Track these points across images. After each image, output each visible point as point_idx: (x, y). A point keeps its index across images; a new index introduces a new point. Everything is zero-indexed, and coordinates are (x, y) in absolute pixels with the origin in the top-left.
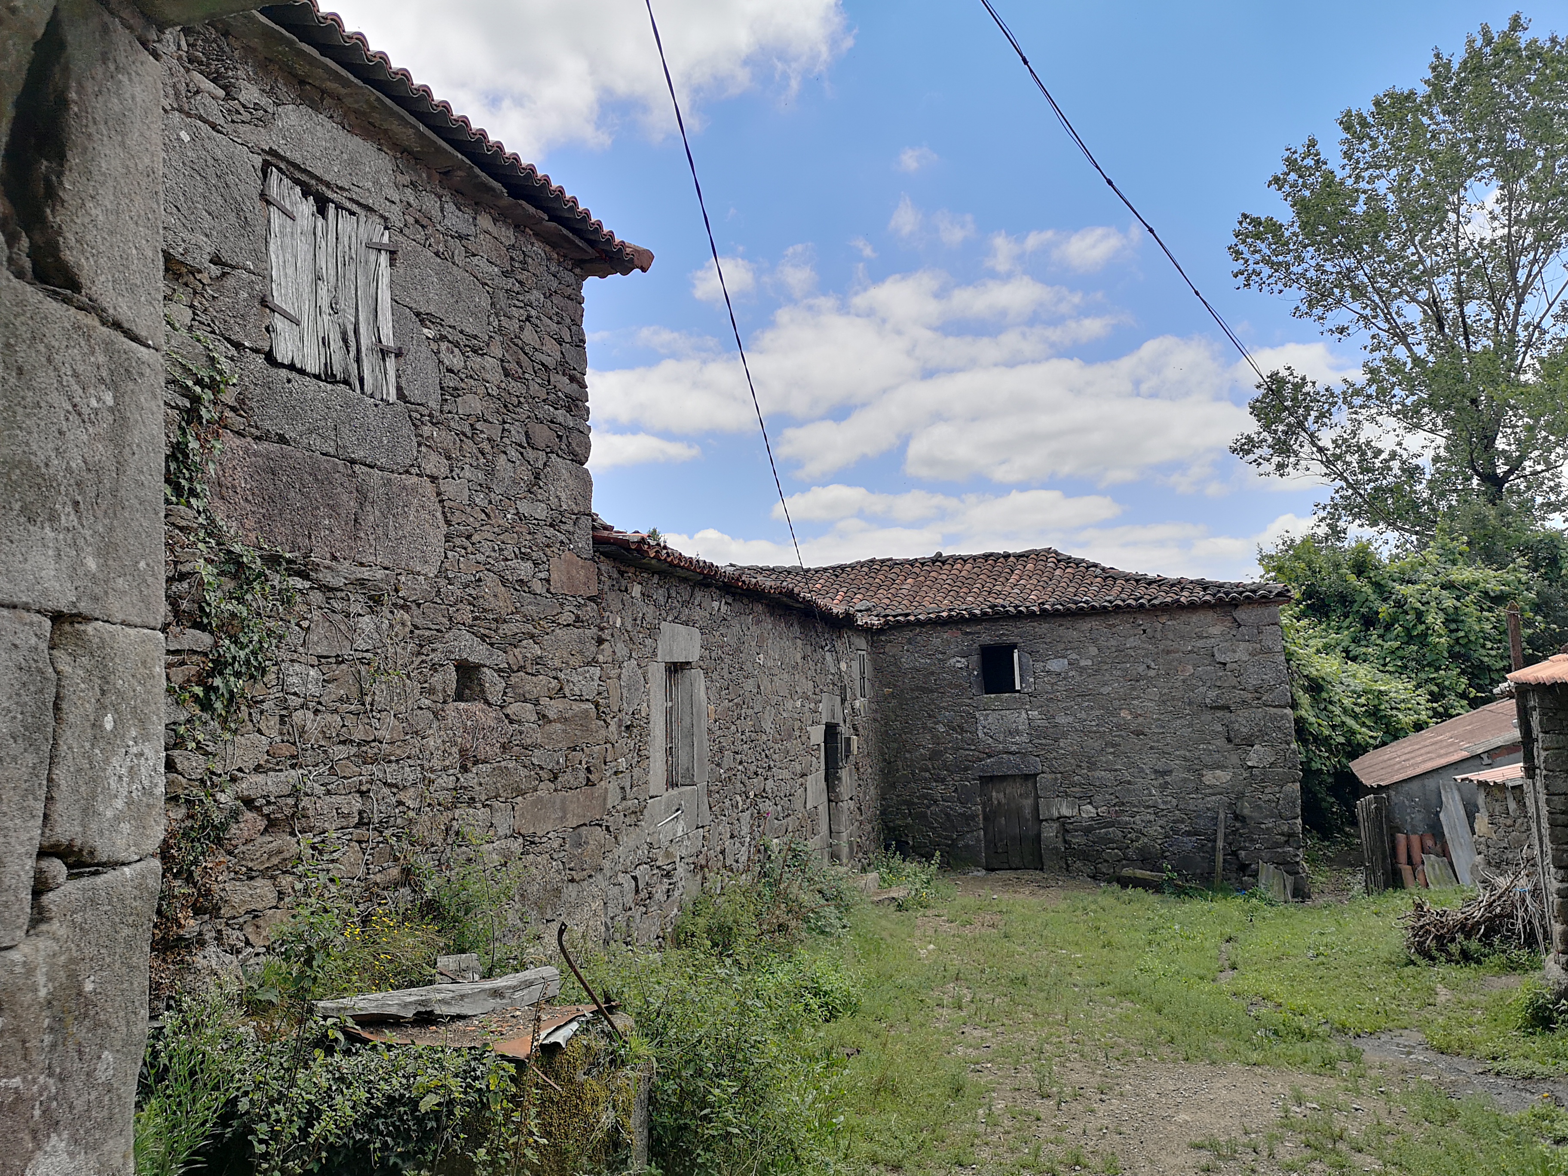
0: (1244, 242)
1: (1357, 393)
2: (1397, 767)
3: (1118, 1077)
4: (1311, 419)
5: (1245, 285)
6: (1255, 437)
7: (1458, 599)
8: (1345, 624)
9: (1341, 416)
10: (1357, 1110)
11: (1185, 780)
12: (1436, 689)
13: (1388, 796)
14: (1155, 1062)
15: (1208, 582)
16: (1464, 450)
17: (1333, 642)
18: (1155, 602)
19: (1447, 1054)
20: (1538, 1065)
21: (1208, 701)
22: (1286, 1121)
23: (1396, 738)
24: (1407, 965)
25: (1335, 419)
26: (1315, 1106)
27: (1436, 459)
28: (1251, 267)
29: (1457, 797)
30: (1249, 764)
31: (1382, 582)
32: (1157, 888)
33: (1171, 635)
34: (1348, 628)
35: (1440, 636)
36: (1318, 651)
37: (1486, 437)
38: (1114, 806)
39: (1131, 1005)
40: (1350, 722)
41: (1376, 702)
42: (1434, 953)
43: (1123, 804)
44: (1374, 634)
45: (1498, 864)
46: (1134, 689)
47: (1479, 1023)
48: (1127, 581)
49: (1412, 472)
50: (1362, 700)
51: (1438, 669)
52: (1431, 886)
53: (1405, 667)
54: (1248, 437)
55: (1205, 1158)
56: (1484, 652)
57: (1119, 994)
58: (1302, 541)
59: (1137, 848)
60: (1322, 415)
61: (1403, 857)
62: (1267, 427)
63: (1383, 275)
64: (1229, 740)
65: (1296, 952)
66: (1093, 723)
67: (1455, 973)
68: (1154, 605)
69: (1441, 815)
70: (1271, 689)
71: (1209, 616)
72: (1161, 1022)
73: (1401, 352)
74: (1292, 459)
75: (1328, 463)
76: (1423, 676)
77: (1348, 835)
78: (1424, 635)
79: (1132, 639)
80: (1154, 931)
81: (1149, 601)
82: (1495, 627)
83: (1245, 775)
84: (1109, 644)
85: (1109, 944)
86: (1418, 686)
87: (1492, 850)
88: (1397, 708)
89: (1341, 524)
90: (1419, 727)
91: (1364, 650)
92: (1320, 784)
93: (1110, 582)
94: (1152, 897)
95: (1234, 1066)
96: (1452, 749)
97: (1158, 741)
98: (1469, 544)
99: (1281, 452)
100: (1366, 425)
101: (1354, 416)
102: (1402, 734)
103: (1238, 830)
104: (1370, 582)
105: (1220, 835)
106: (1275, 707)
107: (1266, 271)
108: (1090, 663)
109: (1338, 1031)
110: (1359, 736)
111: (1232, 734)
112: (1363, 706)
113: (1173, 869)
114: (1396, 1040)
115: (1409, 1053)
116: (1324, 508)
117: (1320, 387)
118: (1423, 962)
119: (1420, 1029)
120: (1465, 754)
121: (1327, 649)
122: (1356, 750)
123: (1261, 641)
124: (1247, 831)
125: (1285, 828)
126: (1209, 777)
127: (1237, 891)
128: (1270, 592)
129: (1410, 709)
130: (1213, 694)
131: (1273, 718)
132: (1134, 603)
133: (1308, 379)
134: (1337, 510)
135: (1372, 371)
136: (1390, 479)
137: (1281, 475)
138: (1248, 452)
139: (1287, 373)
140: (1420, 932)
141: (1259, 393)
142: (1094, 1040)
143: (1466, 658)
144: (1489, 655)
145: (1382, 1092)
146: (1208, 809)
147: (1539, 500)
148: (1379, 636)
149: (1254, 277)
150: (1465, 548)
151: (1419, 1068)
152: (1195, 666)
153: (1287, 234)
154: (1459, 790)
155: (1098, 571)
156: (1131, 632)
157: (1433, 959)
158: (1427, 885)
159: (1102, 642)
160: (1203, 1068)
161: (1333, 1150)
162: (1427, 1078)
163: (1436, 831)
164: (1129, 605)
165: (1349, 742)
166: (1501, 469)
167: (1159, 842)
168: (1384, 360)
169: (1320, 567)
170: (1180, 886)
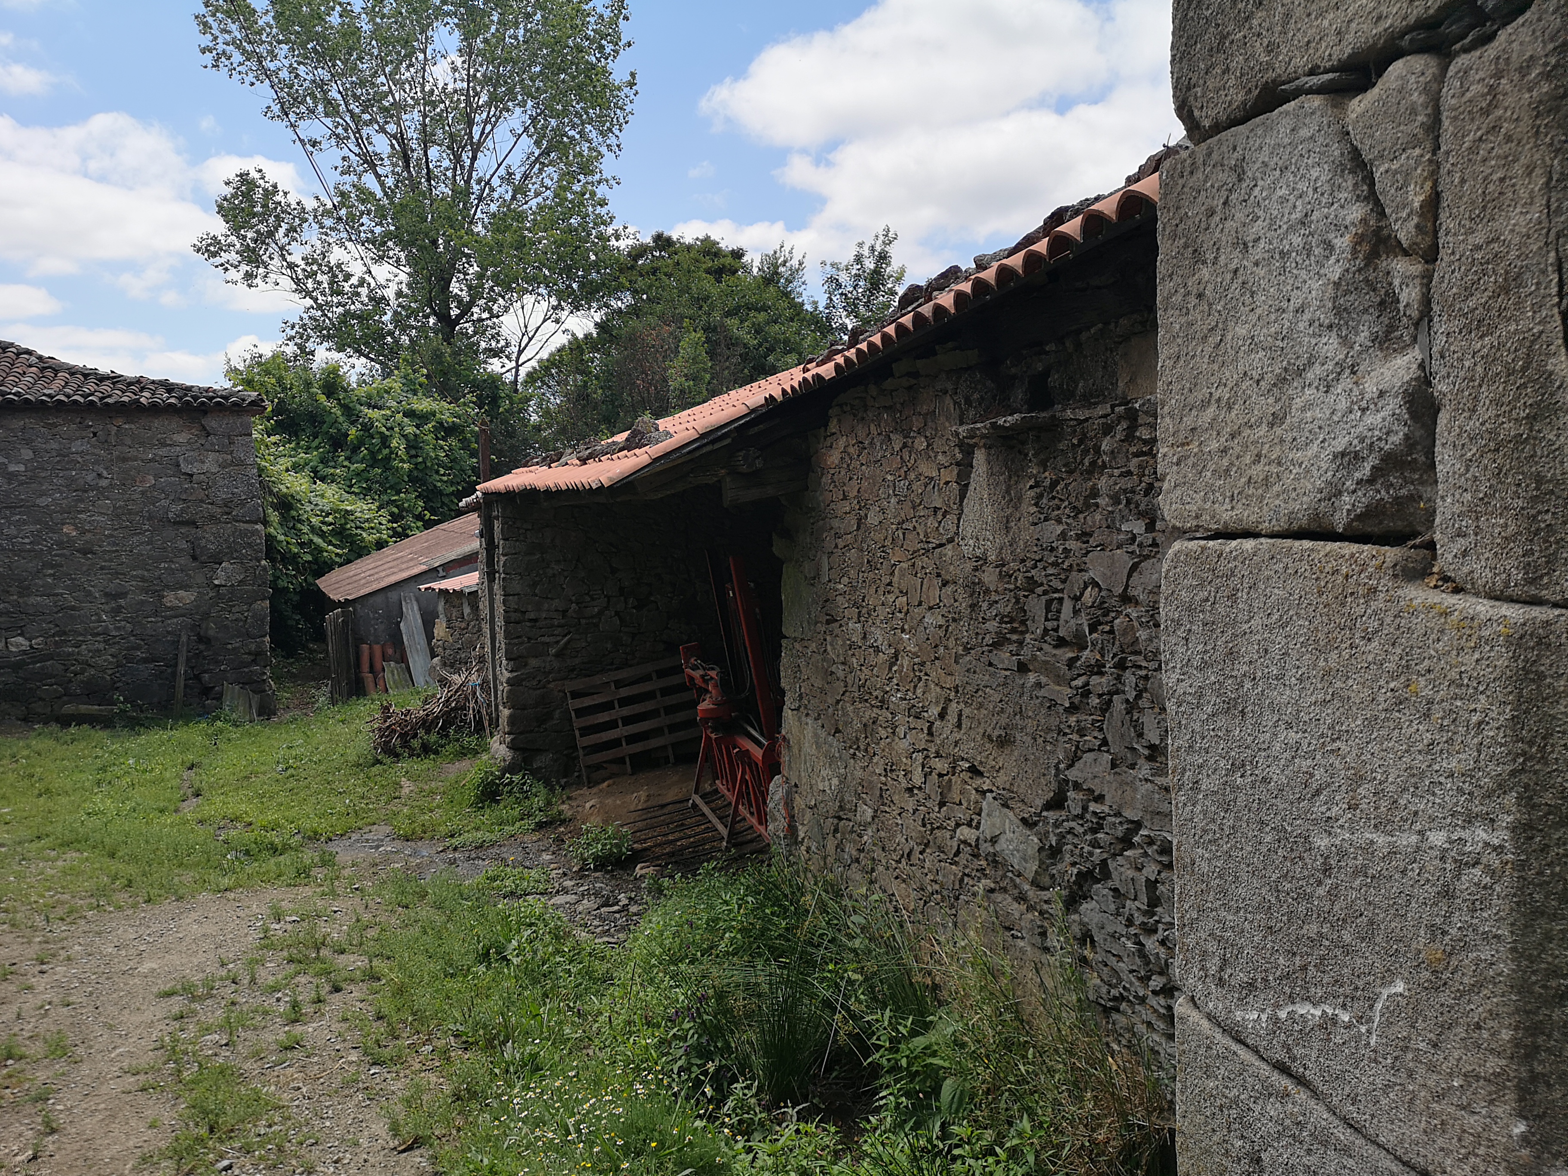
0: (214, 15)
1: (327, 213)
2: (363, 581)
3: (62, 940)
4: (282, 231)
5: (214, 66)
6: (223, 239)
7: (418, 427)
8: (314, 444)
9: (311, 234)
10: (335, 912)
11: (142, 602)
12: (395, 510)
13: (355, 610)
14: (110, 912)
15: (172, 384)
16: (423, 288)
17: (302, 462)
18: (109, 400)
19: (412, 840)
20: (488, 834)
21: (171, 515)
22: (267, 942)
23: (360, 556)
24: (373, 765)
25: (305, 236)
26: (294, 918)
27: (399, 294)
28: (221, 47)
29: (416, 608)
30: (216, 582)
31: (351, 405)
32: (106, 723)
33: (128, 441)
34: (317, 448)
35: (402, 461)
36: (287, 470)
37: (443, 279)
38: (54, 636)
39: (78, 855)
40: (318, 540)
41: (343, 521)
42: (399, 750)
43: (65, 633)
44: (342, 456)
45: (453, 665)
46: (82, 501)
47: (438, 807)
48: (72, 374)
49: (379, 302)
50: (330, 519)
51: (398, 492)
52: (390, 690)
53: (370, 489)
54: (215, 238)
55: (177, 1004)
56: (438, 478)
57: (62, 845)
58: (273, 356)
59: (82, 682)
60: (292, 229)
61: (365, 667)
62: (236, 229)
63: (356, 98)
64: (194, 558)
65: (263, 768)
66: (27, 541)
67: (417, 766)
68: (107, 404)
69: (402, 625)
70: (243, 504)
71: (175, 422)
72: (115, 866)
73: (370, 181)
74: (261, 270)
75: (297, 281)
76: (385, 498)
77: (312, 651)
78: (388, 459)
79: (79, 442)
80: (104, 769)
81: (101, 399)
82: (447, 455)
83: (211, 595)
84: (48, 447)
85: (48, 791)
86: (380, 508)
87: (447, 652)
88: (361, 528)
89: (310, 345)
90: (380, 545)
91: (332, 471)
92: (286, 603)
93: (49, 373)
94: (100, 733)
95: (204, 896)
96: (411, 564)
97: (111, 560)
98: (428, 377)
99: (249, 262)
100: (336, 248)
101: (324, 237)
102: (366, 552)
103: (201, 652)
104: (339, 404)
105: (182, 660)
106: (244, 522)
107: (237, 57)
108: (22, 468)
109: (310, 838)
110: (325, 554)
111: (198, 551)
112: (331, 524)
113: (126, 700)
114: (366, 836)
115: (378, 847)
116: (293, 327)
117: (292, 199)
118: (388, 761)
119: (387, 822)
120: (424, 568)
121: (296, 468)
122: (323, 567)
123: (232, 453)
124: (210, 653)
125: (253, 647)
126: (170, 599)
127: (200, 716)
128: (244, 400)
129: (372, 528)
130: (177, 508)
131: (243, 534)
132: (82, 400)
133: (280, 188)
134: (306, 330)
135: (342, 194)
136: (359, 306)
137: (250, 286)
138: (214, 255)
139: (257, 176)
140: (386, 732)
141: (228, 191)
142: (30, 904)
143: (424, 483)
144: (441, 481)
145: (357, 889)
146: (168, 632)
147: (483, 345)
148: (346, 459)
149: (223, 59)
150: (423, 380)
151: (387, 859)
152: (157, 477)
153: (261, 22)
154: (417, 600)
155: (33, 359)
156: (78, 434)
157: (397, 755)
158: (387, 690)
159: (39, 443)
160: (169, 906)
161: (317, 958)
162: (396, 865)
163: (396, 639)
164: (76, 401)
165: (316, 561)
166: (455, 312)
167: (110, 672)
168: (354, 186)
169: (291, 384)
170: (133, 718)
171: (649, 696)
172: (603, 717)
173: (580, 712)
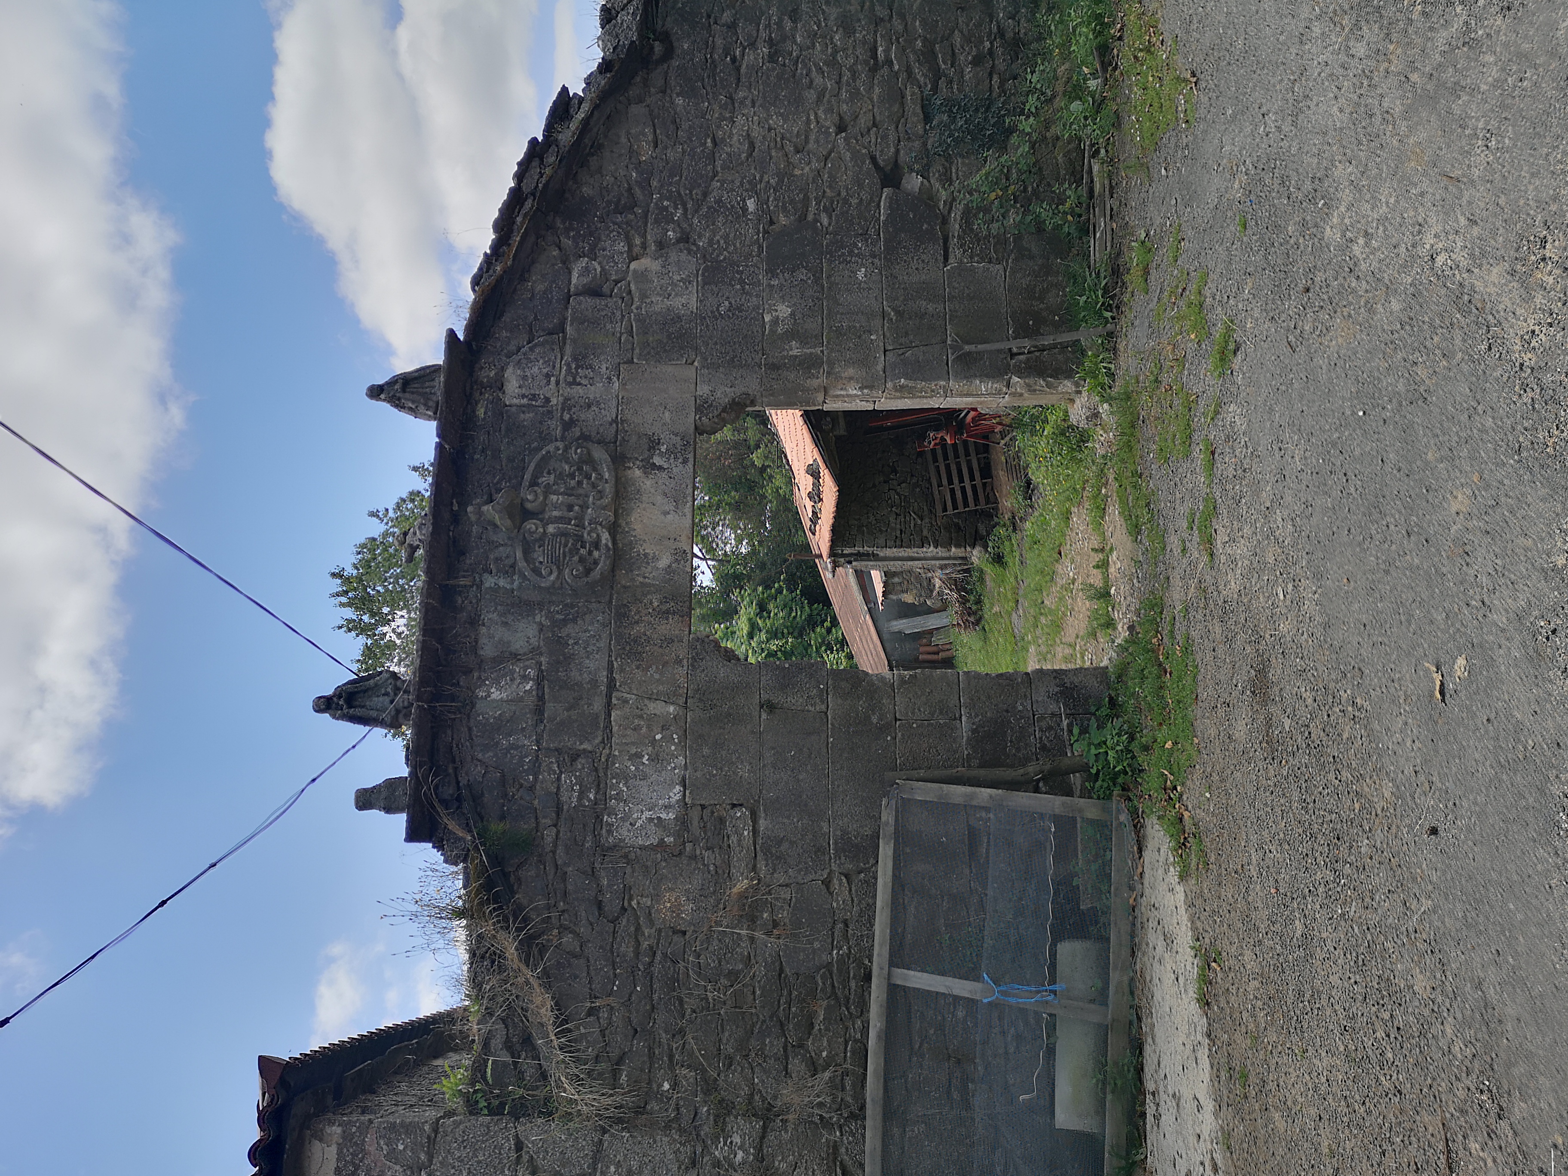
19: (1018, 599)
20: (1017, 558)
23: (857, 666)
24: (984, 629)
29: (896, 621)
42: (977, 616)
47: (1004, 588)
61: (935, 657)
69: (905, 632)
102: (854, 665)
120: (868, 617)
140: (968, 626)
154: (890, 619)
157: (980, 617)
158: (950, 643)
163: (916, 637)
171: (948, 467)
172: (959, 494)
173: (955, 507)
